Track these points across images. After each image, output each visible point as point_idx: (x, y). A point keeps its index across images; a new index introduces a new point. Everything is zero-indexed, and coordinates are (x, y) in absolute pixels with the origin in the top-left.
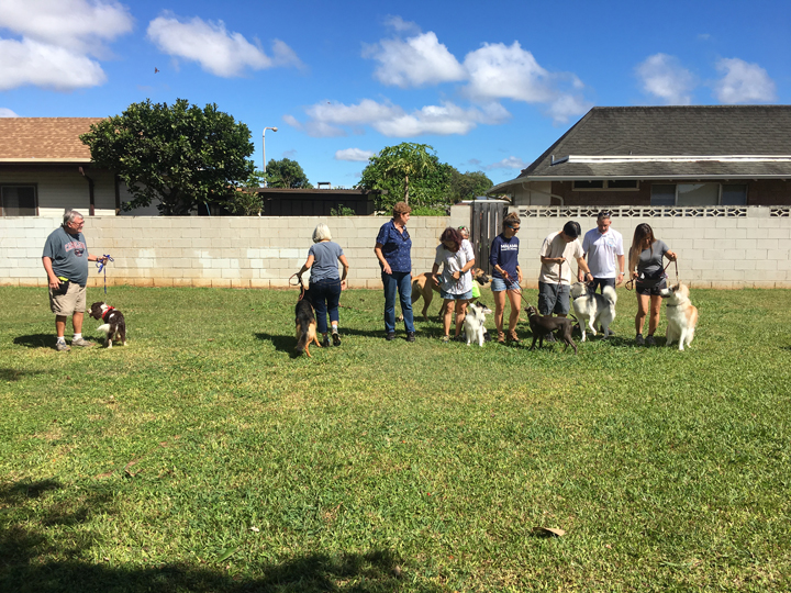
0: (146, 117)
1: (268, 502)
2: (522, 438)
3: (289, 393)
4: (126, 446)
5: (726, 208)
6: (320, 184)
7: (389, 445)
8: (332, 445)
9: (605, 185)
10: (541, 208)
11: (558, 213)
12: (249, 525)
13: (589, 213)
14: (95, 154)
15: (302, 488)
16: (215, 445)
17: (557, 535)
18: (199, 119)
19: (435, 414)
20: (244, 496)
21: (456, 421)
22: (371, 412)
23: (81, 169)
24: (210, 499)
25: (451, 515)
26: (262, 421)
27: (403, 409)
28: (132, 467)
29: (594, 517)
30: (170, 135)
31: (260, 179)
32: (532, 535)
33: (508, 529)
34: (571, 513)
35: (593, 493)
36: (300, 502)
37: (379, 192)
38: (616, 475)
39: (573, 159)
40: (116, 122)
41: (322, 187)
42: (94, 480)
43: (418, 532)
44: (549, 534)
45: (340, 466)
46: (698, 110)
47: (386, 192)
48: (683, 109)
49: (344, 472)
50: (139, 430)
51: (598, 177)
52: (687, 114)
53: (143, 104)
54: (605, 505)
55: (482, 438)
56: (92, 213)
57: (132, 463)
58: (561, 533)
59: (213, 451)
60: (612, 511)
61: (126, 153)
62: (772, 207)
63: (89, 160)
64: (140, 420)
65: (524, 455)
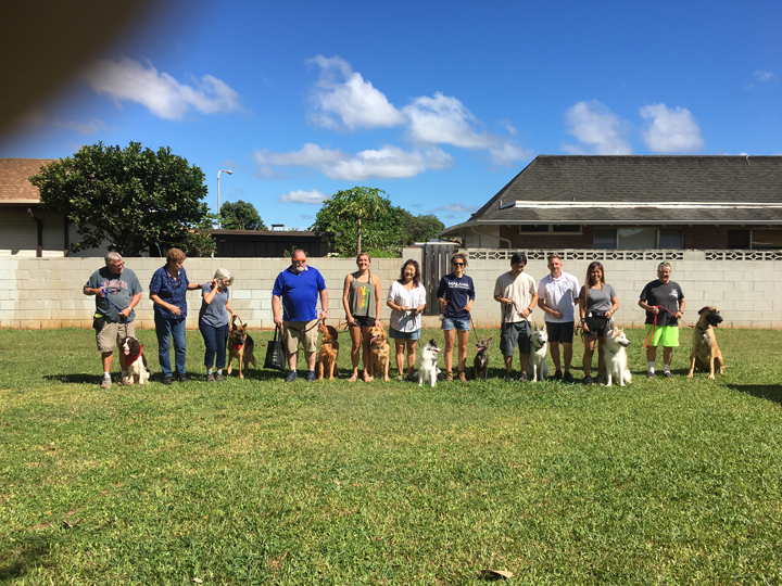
0: (98, 159)
1: (212, 551)
2: (472, 478)
3: (237, 437)
4: (65, 495)
5: (664, 251)
6: (274, 226)
7: (338, 488)
8: (281, 489)
9: (551, 229)
10: (490, 250)
11: (506, 256)
12: (192, 575)
13: (536, 256)
14: (44, 195)
15: (248, 536)
16: (159, 493)
17: (505, 578)
18: (152, 162)
19: (386, 455)
20: (188, 546)
21: (407, 462)
22: (321, 455)
23: (30, 210)
24: (152, 549)
25: (399, 560)
26: (209, 465)
27: (354, 450)
28: (71, 518)
29: (541, 557)
30: (123, 178)
31: (214, 221)
32: (480, 578)
33: (456, 572)
34: (519, 553)
35: (541, 533)
36: (245, 550)
37: (331, 235)
38: (563, 514)
39: (520, 204)
40: (67, 164)
41: (276, 229)
42: (31, 531)
43: (366, 579)
44: (497, 577)
45: (289, 511)
46: (636, 159)
47: (339, 234)
48: (622, 158)
49: (291, 518)
50: (79, 478)
51: (543, 221)
52: (626, 163)
53: (95, 146)
54: (552, 545)
55: (432, 479)
56: (39, 255)
57: (70, 513)
58: (508, 575)
59: (156, 498)
60: (559, 551)
61: (77, 194)
62: (708, 251)
63: (38, 201)
64: (81, 467)
65: (473, 496)
